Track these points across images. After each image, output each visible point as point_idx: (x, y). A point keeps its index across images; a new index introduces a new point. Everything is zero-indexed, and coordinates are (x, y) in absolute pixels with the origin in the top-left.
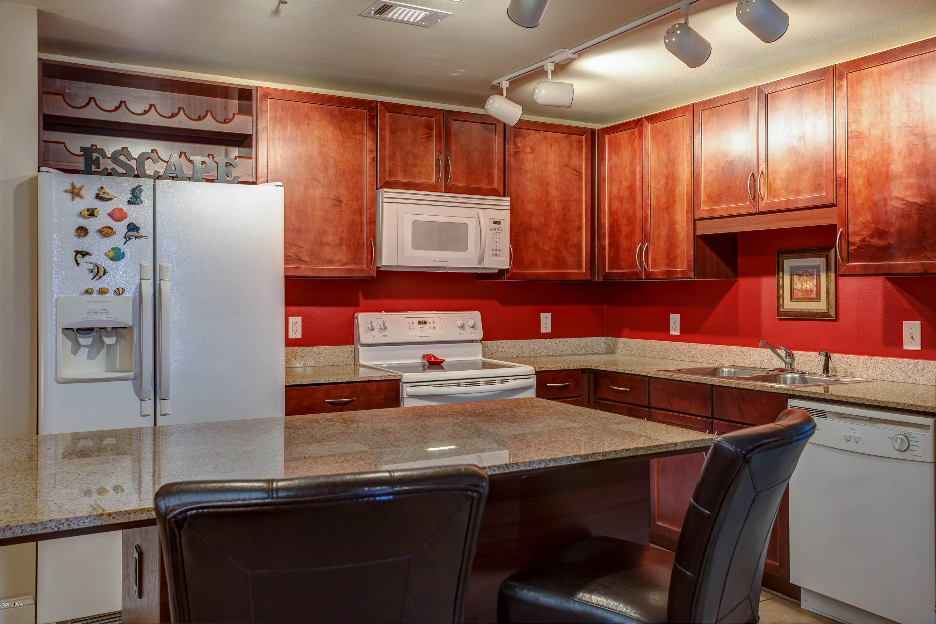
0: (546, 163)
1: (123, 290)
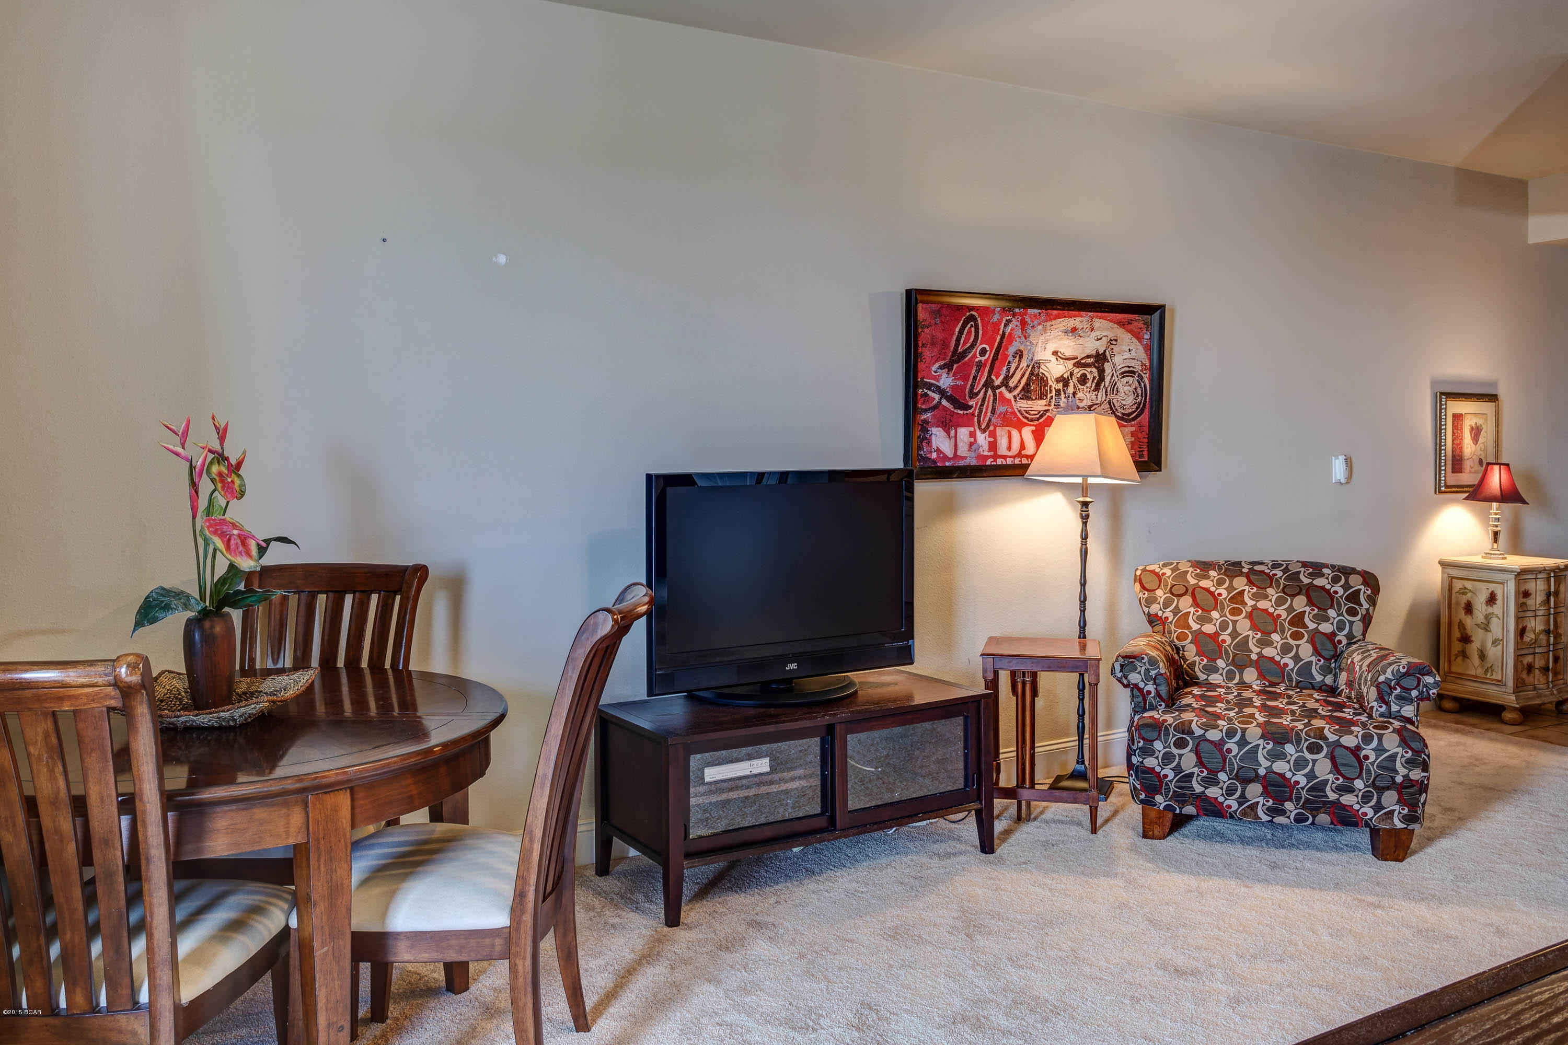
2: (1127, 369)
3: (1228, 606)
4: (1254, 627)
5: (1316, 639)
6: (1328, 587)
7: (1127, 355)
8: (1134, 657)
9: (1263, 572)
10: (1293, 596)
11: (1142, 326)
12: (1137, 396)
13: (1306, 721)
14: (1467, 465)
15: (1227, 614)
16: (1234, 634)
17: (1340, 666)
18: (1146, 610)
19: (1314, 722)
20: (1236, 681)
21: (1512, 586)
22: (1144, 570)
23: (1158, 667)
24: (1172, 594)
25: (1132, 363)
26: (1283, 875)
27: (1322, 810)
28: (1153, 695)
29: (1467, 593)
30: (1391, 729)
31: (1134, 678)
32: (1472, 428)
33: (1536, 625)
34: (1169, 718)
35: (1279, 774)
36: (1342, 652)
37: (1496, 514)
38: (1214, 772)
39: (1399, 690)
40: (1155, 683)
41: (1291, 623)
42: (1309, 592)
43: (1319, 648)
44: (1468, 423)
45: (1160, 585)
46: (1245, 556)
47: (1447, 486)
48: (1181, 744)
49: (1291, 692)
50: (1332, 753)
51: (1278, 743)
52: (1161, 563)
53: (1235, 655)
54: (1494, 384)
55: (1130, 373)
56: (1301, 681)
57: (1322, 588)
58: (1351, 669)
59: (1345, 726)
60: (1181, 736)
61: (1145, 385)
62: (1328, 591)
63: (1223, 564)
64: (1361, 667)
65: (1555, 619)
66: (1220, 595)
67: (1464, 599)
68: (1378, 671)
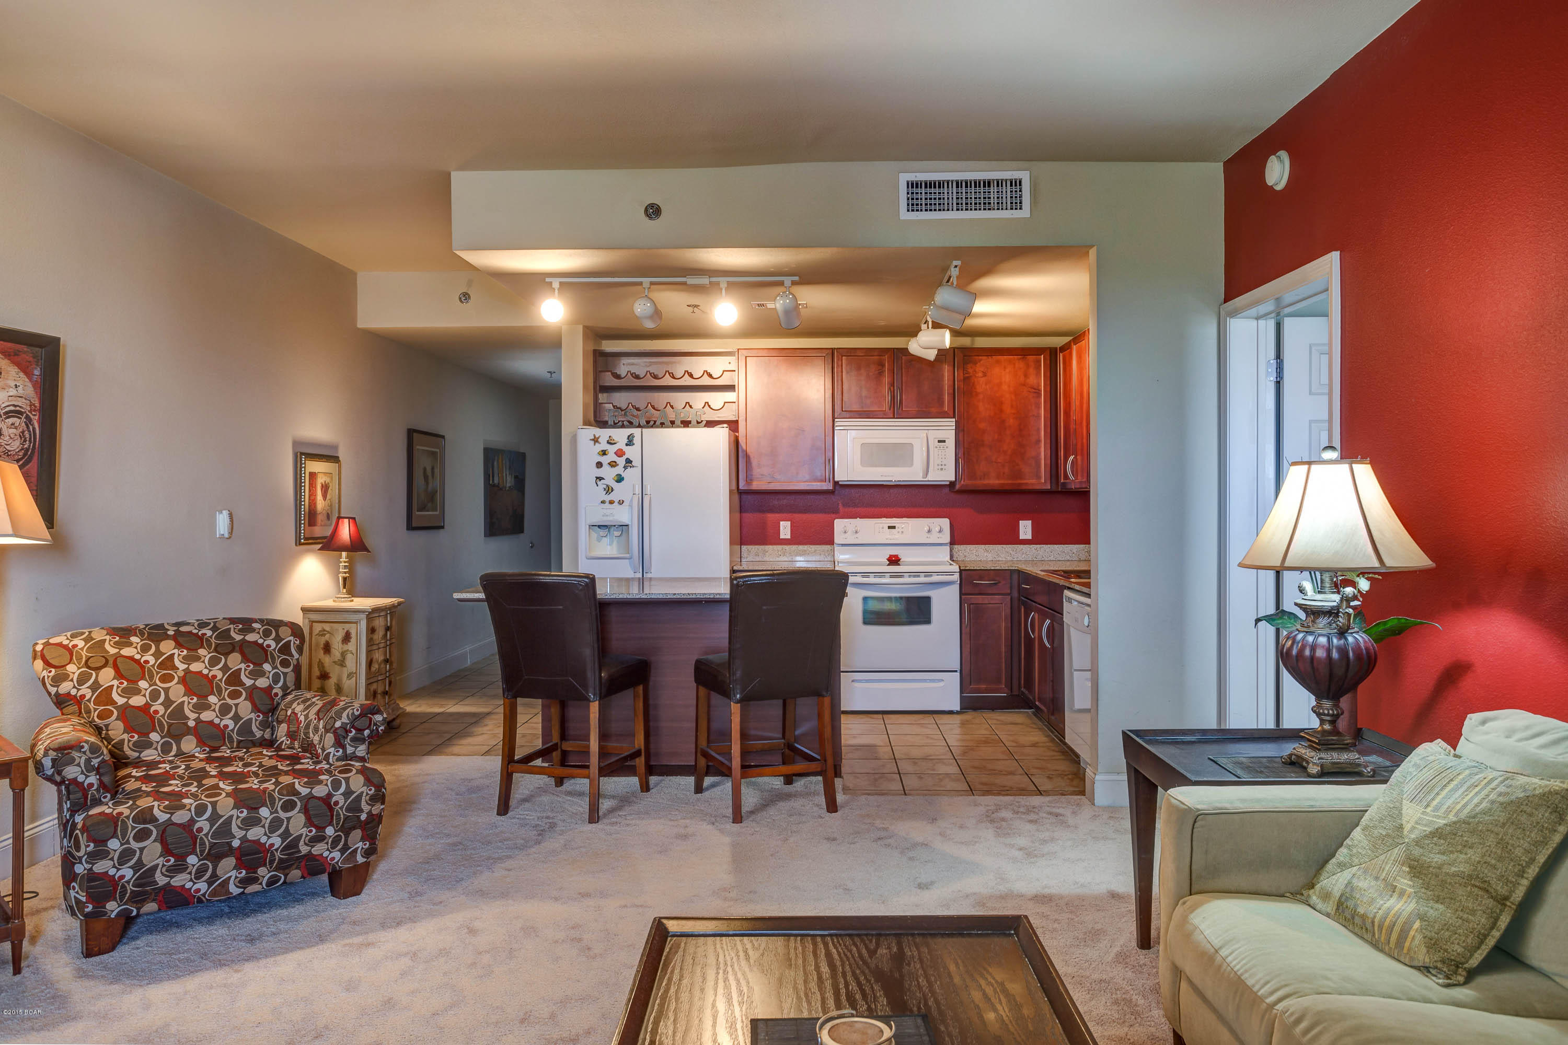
0: (1000, 384)
1: (623, 501)
2: (12, 408)
3: (158, 673)
4: (189, 692)
5: (254, 695)
6: (260, 641)
7: (13, 392)
8: (71, 747)
9: (190, 632)
10: (226, 655)
11: (31, 359)
12: (25, 441)
13: (274, 780)
14: (320, 518)
15: (158, 682)
16: (168, 703)
17: (277, 718)
18: (53, 690)
19: (281, 779)
20: (173, 753)
21: (363, 625)
22: (47, 644)
23: (102, 754)
24: (89, 667)
25: (20, 402)
26: (265, 945)
27: (295, 866)
28: (95, 787)
29: (325, 634)
30: (354, 771)
31: (71, 772)
32: (322, 485)
33: (379, 656)
34: (124, 809)
35: (254, 841)
36: (279, 704)
37: (345, 562)
38: (182, 857)
39: (354, 732)
40: (98, 773)
41: (228, 682)
42: (243, 649)
43: (258, 704)
44: (320, 480)
45: (71, 659)
46: (167, 619)
47: (306, 539)
48: (142, 836)
49: (240, 754)
50: (306, 806)
51: (252, 809)
52: (69, 634)
53: (170, 725)
54: (335, 447)
55: (17, 413)
56: (242, 741)
57: (256, 643)
58: (293, 719)
59: (312, 777)
60: (142, 826)
61: (34, 429)
62: (261, 646)
63: (145, 629)
64: (306, 716)
65: (390, 649)
66: (147, 662)
67: (323, 640)
68: (332, 717)
